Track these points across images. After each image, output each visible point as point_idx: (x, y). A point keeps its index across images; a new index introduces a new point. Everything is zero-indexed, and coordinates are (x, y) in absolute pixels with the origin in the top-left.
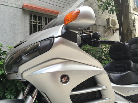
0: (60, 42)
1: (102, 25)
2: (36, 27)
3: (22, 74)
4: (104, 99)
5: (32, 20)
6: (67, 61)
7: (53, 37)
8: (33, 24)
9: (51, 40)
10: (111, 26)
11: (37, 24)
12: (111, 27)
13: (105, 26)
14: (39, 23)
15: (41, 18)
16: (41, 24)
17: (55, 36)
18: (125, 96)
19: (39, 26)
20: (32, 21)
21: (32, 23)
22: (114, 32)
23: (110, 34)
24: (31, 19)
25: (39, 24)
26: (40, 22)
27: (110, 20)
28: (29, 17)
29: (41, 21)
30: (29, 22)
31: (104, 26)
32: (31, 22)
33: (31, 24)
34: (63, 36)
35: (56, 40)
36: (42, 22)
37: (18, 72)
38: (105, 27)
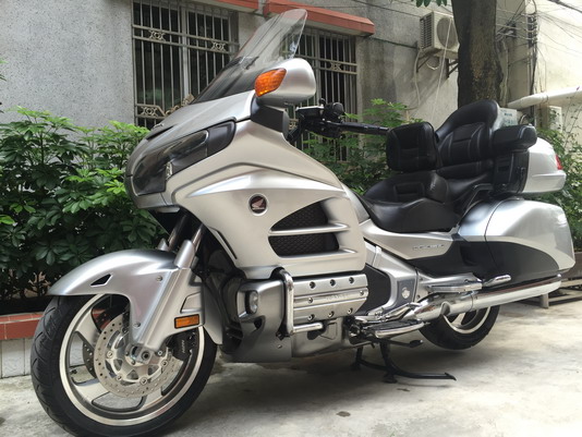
0: (248, 131)
1: (403, 41)
2: (157, 52)
3: (173, 194)
4: (342, 251)
5: (141, 27)
6: (263, 170)
7: (234, 121)
8: (145, 41)
9: (229, 126)
10: (437, 44)
11: (160, 40)
12: (437, 50)
13: (416, 43)
14: (166, 37)
15: (174, 15)
16: (175, 39)
17: (238, 118)
18: (407, 258)
19: (166, 47)
20: (140, 29)
21: (142, 38)
22: (450, 68)
23: (434, 76)
24: (137, 21)
25: (165, 42)
26: (170, 32)
27: (436, 21)
28: (129, 14)
29: (175, 29)
30: (129, 34)
31: (411, 43)
32: (137, 32)
33: (138, 42)
34: (254, 117)
35: (240, 126)
36: (179, 33)
37: (164, 190)
38: (415, 47)
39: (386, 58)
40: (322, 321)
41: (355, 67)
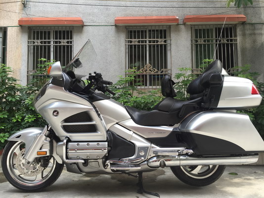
0: (50, 88)
4: (97, 132)
5: (129, 39)
11: (136, 43)
14: (139, 42)
18: (146, 137)
19: (139, 46)
21: (129, 44)
26: (140, 39)
28: (124, 36)
30: (124, 43)
39: (257, 32)
40: (84, 160)
41: (236, 39)
